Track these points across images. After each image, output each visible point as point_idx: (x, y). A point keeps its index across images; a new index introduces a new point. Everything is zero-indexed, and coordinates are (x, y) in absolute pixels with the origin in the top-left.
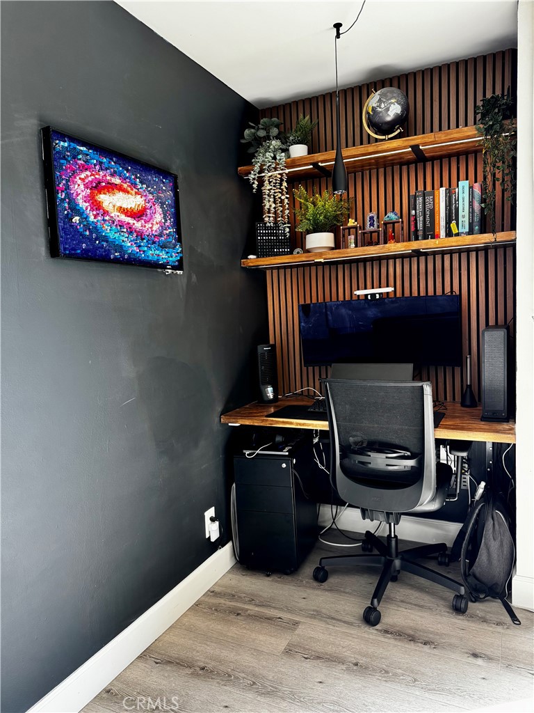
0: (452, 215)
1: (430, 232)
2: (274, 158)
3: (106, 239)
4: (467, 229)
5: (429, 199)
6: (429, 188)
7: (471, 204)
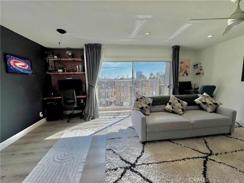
0: (79, 69)
1: (76, 71)
2: (51, 58)
3: (17, 70)
4: (81, 71)
5: (76, 67)
6: (76, 65)
7: (81, 68)
